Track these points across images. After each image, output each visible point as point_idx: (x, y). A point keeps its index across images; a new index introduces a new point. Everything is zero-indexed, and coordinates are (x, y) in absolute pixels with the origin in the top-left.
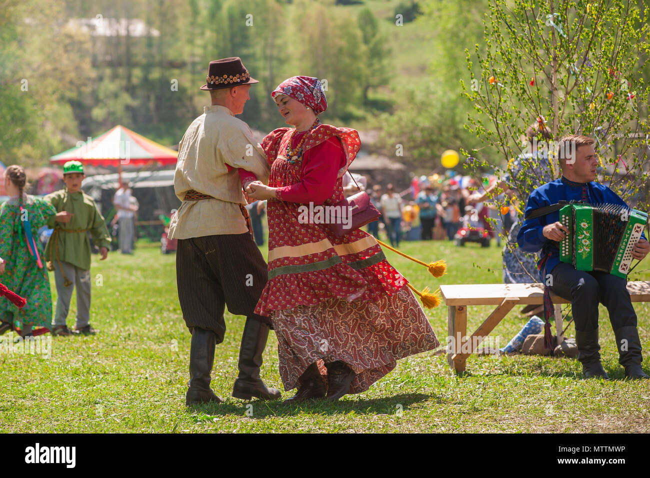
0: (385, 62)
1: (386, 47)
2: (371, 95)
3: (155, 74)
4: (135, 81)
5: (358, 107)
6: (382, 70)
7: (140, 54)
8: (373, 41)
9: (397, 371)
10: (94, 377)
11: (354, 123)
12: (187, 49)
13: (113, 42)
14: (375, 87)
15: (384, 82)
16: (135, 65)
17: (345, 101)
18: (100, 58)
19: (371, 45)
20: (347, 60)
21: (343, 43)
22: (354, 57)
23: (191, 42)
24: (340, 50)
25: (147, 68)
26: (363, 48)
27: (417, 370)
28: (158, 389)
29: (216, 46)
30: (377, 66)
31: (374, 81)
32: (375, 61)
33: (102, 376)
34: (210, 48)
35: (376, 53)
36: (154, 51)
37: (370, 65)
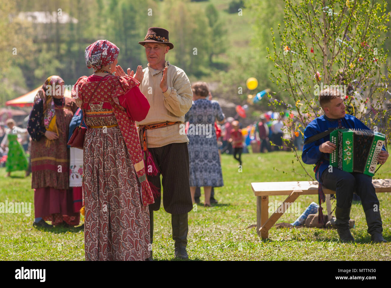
0: (224, 38)
1: (224, 28)
2: (214, 60)
3: (75, 48)
4: (62, 52)
5: (206, 67)
6: (221, 43)
7: (65, 34)
8: (216, 25)
9: (224, 239)
10: (28, 245)
11: (204, 78)
12: (96, 31)
13: (47, 27)
14: (217, 54)
15: (223, 51)
16: (62, 42)
17: (198, 64)
18: (40, 37)
19: (215, 27)
20: (199, 37)
21: (196, 26)
22: (203, 35)
23: (98, 26)
24: (194, 31)
25: (70, 43)
26: (209, 30)
27: (237, 238)
28: (68, 252)
29: (114, 29)
30: (218, 41)
31: (217, 50)
32: (217, 37)
33: (33, 244)
34: (111, 30)
35: (218, 33)
36: (75, 32)
37: (214, 40)
